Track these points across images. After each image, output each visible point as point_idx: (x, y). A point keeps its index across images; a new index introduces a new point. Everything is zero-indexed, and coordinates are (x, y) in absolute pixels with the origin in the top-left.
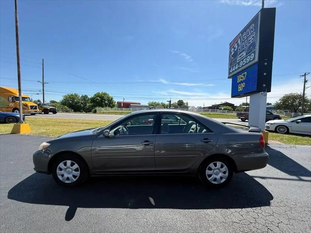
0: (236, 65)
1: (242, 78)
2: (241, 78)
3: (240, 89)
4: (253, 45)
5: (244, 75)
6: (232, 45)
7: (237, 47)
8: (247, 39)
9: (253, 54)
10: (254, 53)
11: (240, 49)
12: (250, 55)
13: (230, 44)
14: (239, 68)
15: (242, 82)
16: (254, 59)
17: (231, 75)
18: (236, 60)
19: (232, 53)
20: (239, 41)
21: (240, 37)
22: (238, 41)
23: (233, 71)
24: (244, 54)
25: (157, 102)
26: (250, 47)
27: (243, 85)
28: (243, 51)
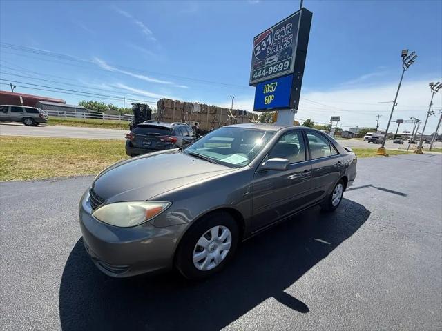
0: (262, 70)
1: (271, 89)
2: (268, 88)
3: (267, 101)
4: (289, 50)
5: (274, 86)
6: (258, 41)
7: (265, 45)
8: (281, 39)
9: (288, 62)
10: (290, 60)
11: (269, 50)
12: (283, 62)
13: (255, 38)
14: (267, 75)
15: (270, 94)
16: (289, 68)
17: (255, 81)
18: (263, 63)
19: (258, 53)
20: (269, 39)
21: (271, 34)
22: (267, 38)
23: (258, 78)
24: (276, 58)
25: (99, 101)
26: (284, 52)
27: (272, 98)
28: (275, 54)
